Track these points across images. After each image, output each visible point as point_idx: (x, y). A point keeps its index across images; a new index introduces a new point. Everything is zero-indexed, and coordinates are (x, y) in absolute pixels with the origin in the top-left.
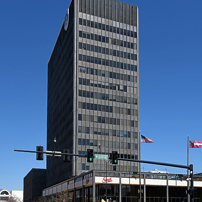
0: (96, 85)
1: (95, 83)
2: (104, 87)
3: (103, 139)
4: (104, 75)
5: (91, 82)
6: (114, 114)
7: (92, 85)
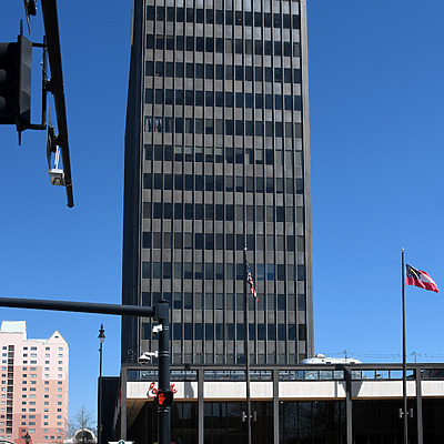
0: (189, 158)
1: (187, 151)
2: (210, 158)
3: (208, 289)
4: (210, 131)
5: (177, 151)
6: (239, 225)
7: (179, 158)
